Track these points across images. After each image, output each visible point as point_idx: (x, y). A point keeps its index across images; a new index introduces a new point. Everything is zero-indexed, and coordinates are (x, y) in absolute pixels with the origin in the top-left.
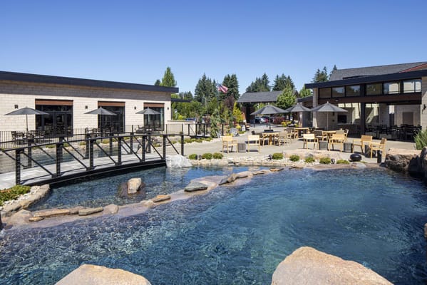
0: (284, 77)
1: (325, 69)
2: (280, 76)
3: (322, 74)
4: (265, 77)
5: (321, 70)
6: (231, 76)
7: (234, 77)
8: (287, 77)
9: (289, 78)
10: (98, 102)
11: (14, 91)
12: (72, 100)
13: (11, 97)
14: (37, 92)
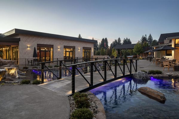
0: (127, 39)
1: (146, 35)
2: (126, 39)
3: (145, 37)
4: (119, 39)
5: (144, 36)
6: (105, 39)
7: (106, 39)
8: (128, 39)
9: (129, 39)
10: (64, 46)
11: (28, 40)
12: (53, 45)
13: (26, 42)
14: (38, 41)
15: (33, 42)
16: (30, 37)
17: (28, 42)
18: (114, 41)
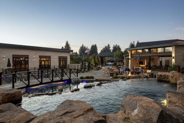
0: (116, 45)
1: (134, 42)
2: (115, 45)
3: (133, 44)
4: (109, 45)
6: (94, 45)
8: (118, 45)
10: (39, 56)
11: (3, 51)
12: (28, 55)
13: (2, 54)
14: (13, 52)
15: (9, 53)
16: (6, 49)
17: (4, 53)
18: (104, 48)
